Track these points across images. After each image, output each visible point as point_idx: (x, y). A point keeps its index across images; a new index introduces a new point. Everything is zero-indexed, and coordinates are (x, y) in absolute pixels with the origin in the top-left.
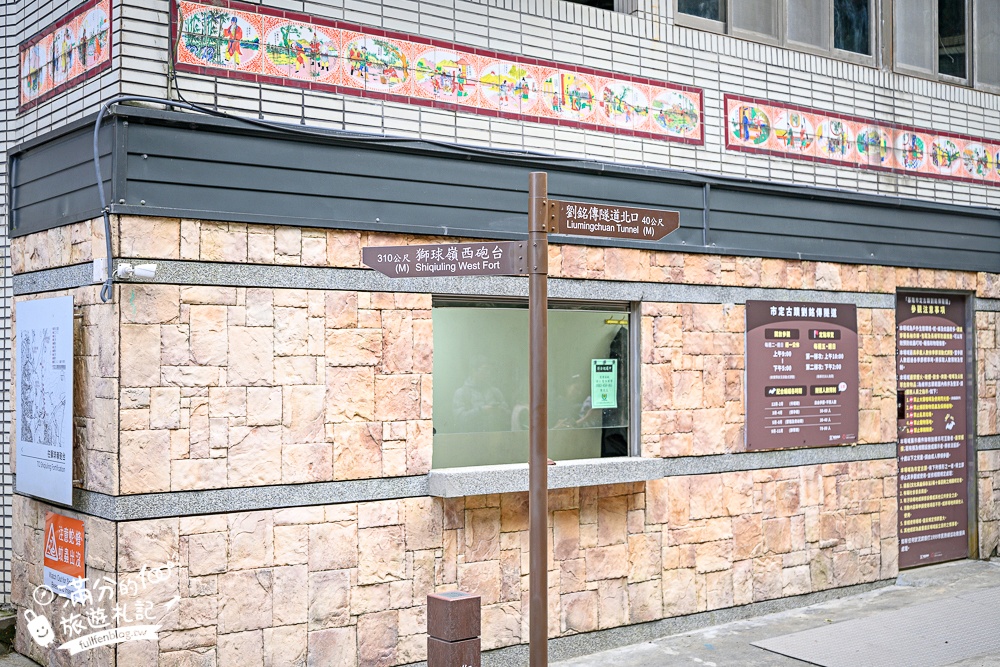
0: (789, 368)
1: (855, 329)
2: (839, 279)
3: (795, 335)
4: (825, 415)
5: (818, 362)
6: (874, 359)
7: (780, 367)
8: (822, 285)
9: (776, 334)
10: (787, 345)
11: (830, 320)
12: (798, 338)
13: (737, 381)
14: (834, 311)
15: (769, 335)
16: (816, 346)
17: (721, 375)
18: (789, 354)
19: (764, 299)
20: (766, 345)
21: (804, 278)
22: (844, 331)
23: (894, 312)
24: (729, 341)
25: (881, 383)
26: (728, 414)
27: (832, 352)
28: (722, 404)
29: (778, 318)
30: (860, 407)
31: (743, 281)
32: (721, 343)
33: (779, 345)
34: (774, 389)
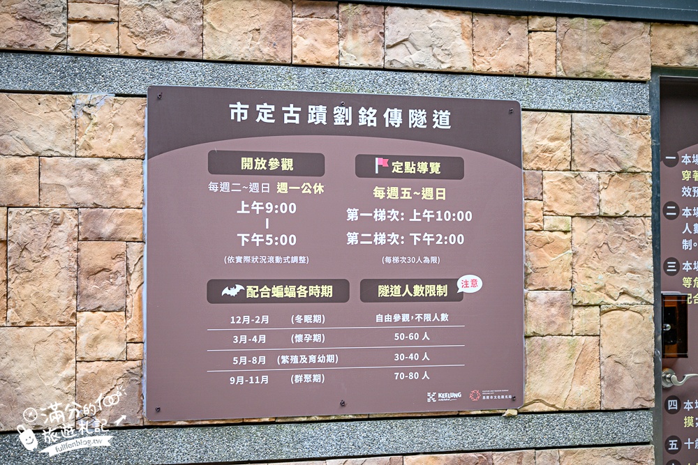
0: (292, 240)
1: (514, 155)
2: (462, 46)
3: (310, 166)
4: (407, 347)
5: (386, 227)
6: (579, 225)
7: (257, 238)
8: (401, 57)
9: (246, 163)
10: (283, 187)
11: (430, 134)
12: (321, 173)
13: (119, 265)
14: (445, 115)
15: (224, 165)
16: (379, 193)
17: (63, 251)
18: (292, 208)
19: (213, 85)
20: (213, 187)
21: (349, 42)
22: (473, 160)
23: (646, 122)
24: (88, 176)
25: (601, 278)
26: (83, 339)
27: (434, 205)
28: (66, 317)
29: (251, 128)
30: (530, 329)
31: (140, 44)
32: (63, 181)
33: (254, 187)
34: (239, 287)
